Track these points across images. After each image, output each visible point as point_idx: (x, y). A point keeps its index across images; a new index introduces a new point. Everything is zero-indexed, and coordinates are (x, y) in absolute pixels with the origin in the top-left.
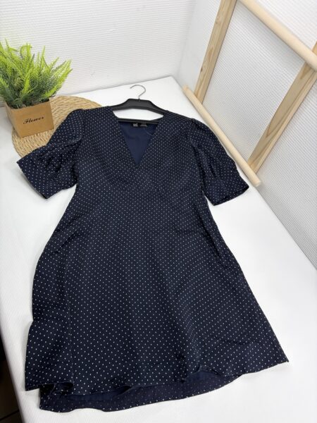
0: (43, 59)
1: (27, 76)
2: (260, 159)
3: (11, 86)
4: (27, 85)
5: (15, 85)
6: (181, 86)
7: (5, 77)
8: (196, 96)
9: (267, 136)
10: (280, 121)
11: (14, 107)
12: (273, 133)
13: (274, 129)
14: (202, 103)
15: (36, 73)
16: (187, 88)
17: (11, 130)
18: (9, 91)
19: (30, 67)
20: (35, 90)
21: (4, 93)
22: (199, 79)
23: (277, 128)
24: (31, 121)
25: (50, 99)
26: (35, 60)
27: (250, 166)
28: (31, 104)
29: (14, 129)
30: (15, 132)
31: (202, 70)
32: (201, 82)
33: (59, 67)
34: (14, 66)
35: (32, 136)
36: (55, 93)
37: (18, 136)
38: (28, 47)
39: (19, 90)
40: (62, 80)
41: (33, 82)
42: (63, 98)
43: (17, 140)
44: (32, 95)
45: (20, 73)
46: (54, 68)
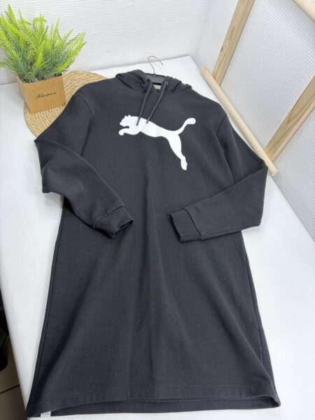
0: (56, 30)
1: (41, 48)
2: (278, 147)
3: (24, 59)
4: (40, 58)
5: (28, 58)
6: (199, 67)
7: (18, 49)
8: (214, 77)
9: (288, 122)
11: (27, 81)
12: (294, 121)
13: (296, 116)
14: (220, 86)
15: (49, 46)
16: (206, 69)
17: (23, 105)
18: (21, 64)
19: (43, 40)
20: (48, 63)
21: (16, 67)
23: (300, 115)
24: (43, 96)
25: (62, 73)
26: (48, 32)
27: (267, 153)
28: (43, 78)
29: (26, 104)
30: (26, 107)
31: (222, 50)
32: (220, 62)
33: (73, 40)
34: (27, 38)
35: (44, 112)
36: (68, 67)
37: (30, 112)
38: (42, 20)
39: (31, 64)
40: (75, 53)
41: (46, 55)
42: (75, 73)
43: (29, 116)
44: (45, 69)
45: (33, 46)
46: (68, 41)
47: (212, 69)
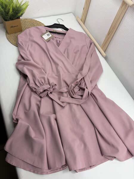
1: (11, 5)
3: (5, 11)
4: (11, 10)
5: (7, 11)
6: (75, 17)
7: (3, 7)
8: (82, 21)
10: (114, 27)
11: (6, 20)
13: (111, 31)
14: (84, 24)
15: (14, 6)
16: (78, 17)
18: (4, 13)
20: (14, 13)
21: (2, 14)
22: (83, 13)
24: (13, 27)
25: (20, 17)
27: (102, 49)
28: (13, 20)
29: (6, 31)
31: (84, 9)
32: (83, 14)
33: (24, 4)
35: (14, 34)
36: (22, 15)
37: (8, 34)
39: (8, 13)
41: (13, 9)
42: (26, 19)
43: (8, 35)
44: (13, 15)
45: (8, 6)
46: (22, 4)
47: (80, 18)
